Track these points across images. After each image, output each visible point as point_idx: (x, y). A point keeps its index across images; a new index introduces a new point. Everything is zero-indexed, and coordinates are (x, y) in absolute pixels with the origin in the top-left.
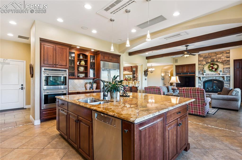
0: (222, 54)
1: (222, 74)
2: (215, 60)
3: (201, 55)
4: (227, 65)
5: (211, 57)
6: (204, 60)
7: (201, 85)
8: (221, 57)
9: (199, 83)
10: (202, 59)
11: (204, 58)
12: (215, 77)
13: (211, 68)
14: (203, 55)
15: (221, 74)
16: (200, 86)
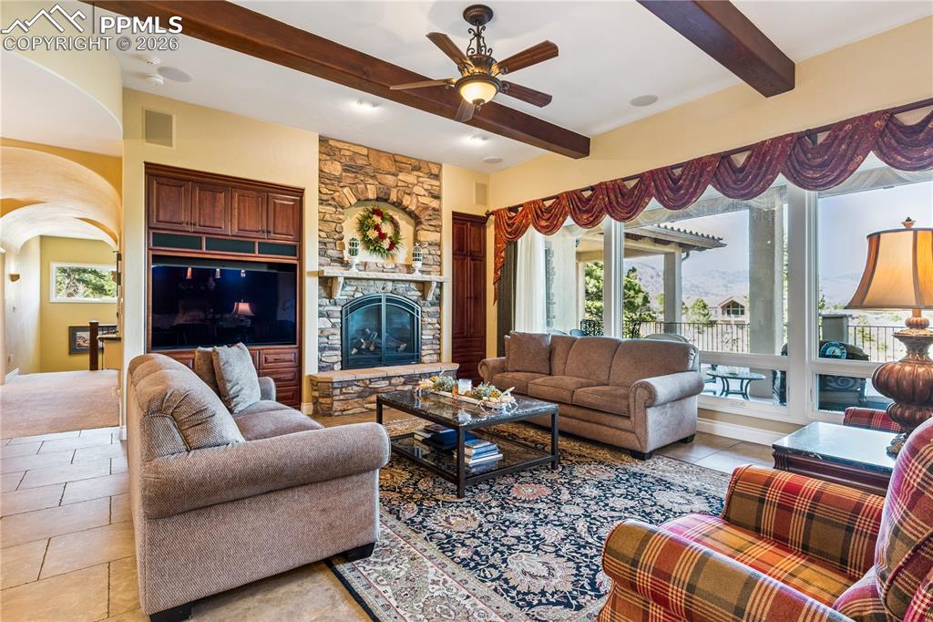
0: (415, 173)
1: (420, 271)
2: (393, 197)
3: (331, 143)
4: (432, 228)
5: (379, 176)
6: (349, 181)
7: (334, 325)
8: (414, 185)
9: (321, 315)
10: (335, 168)
11: (347, 169)
12: (393, 281)
13: (376, 233)
14: (343, 152)
15: (417, 271)
16: (326, 333)
